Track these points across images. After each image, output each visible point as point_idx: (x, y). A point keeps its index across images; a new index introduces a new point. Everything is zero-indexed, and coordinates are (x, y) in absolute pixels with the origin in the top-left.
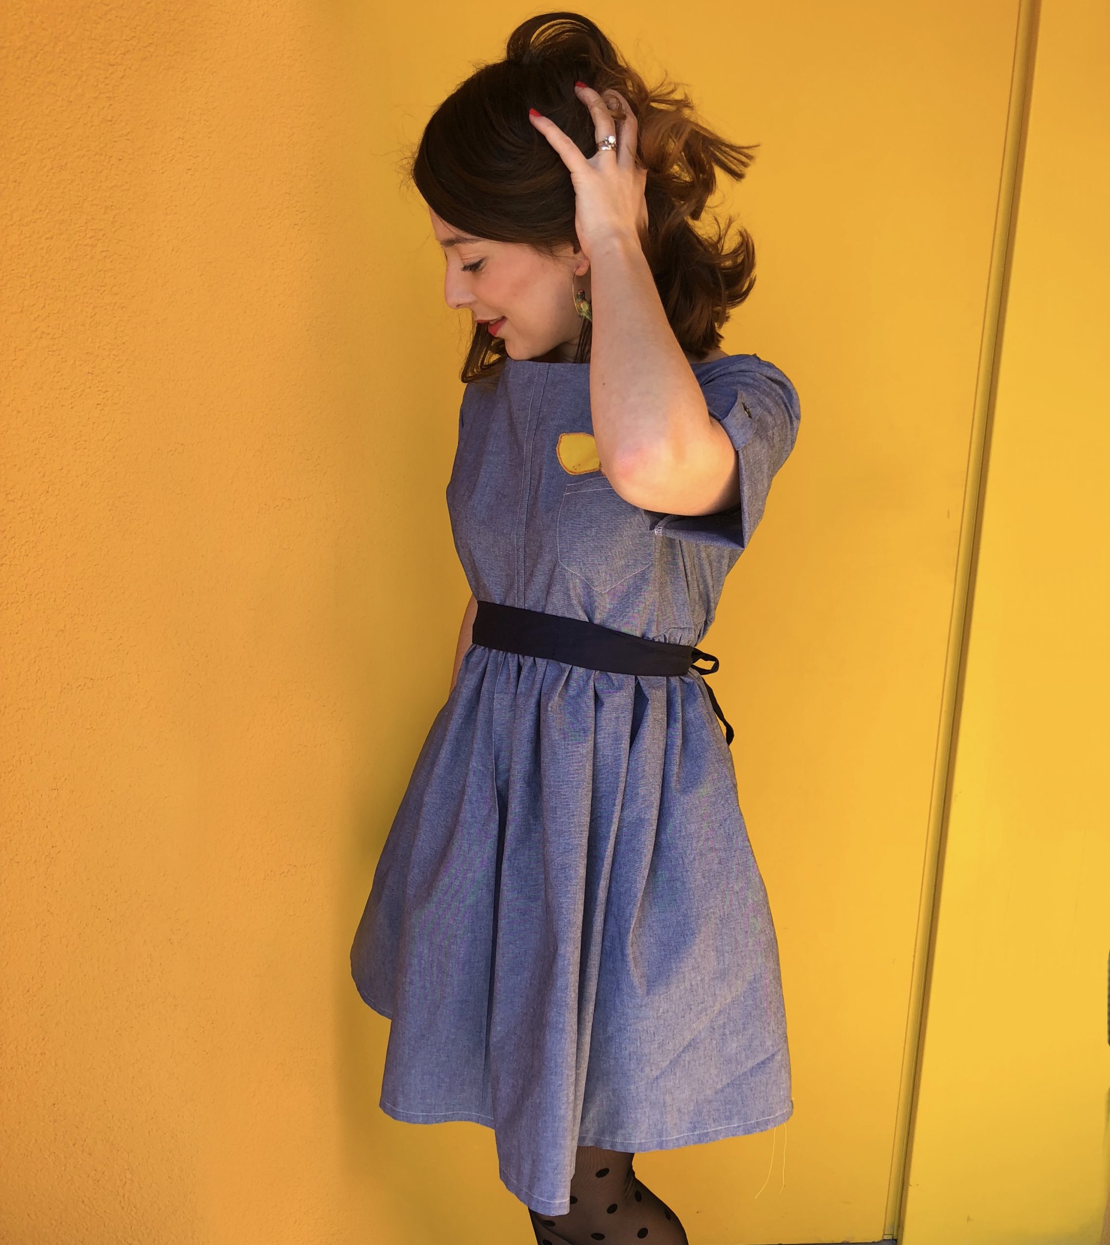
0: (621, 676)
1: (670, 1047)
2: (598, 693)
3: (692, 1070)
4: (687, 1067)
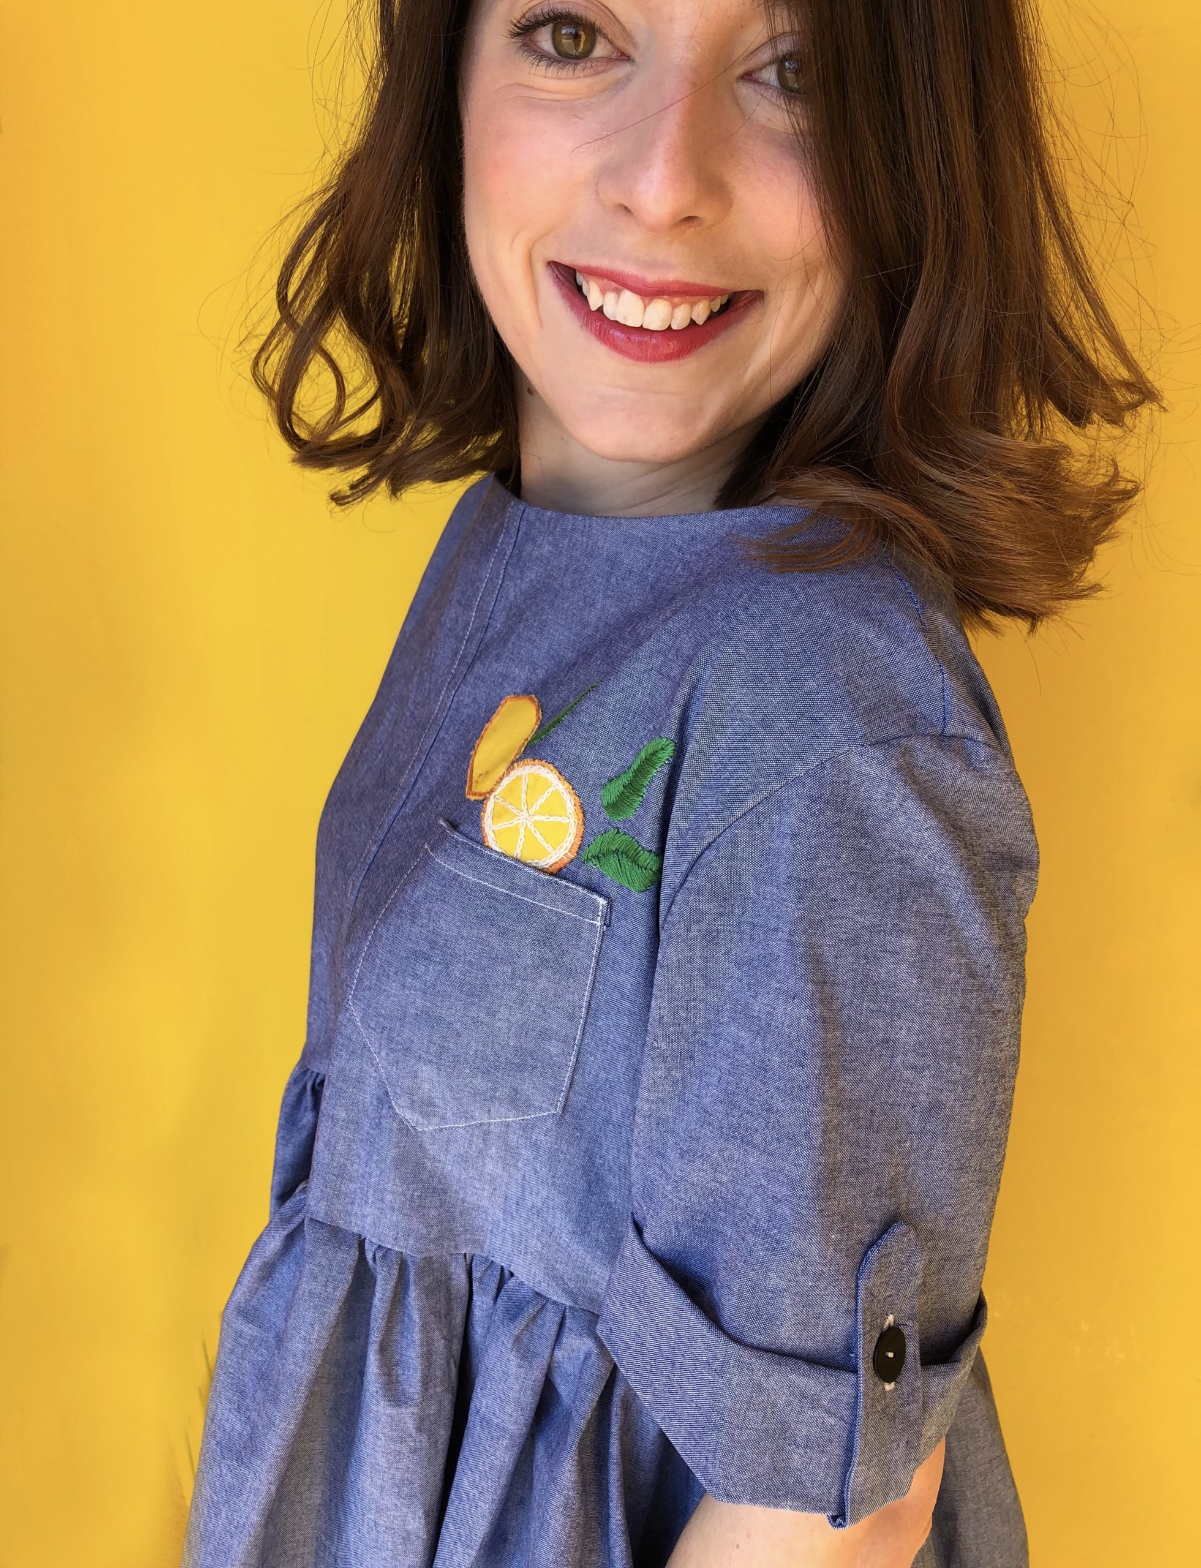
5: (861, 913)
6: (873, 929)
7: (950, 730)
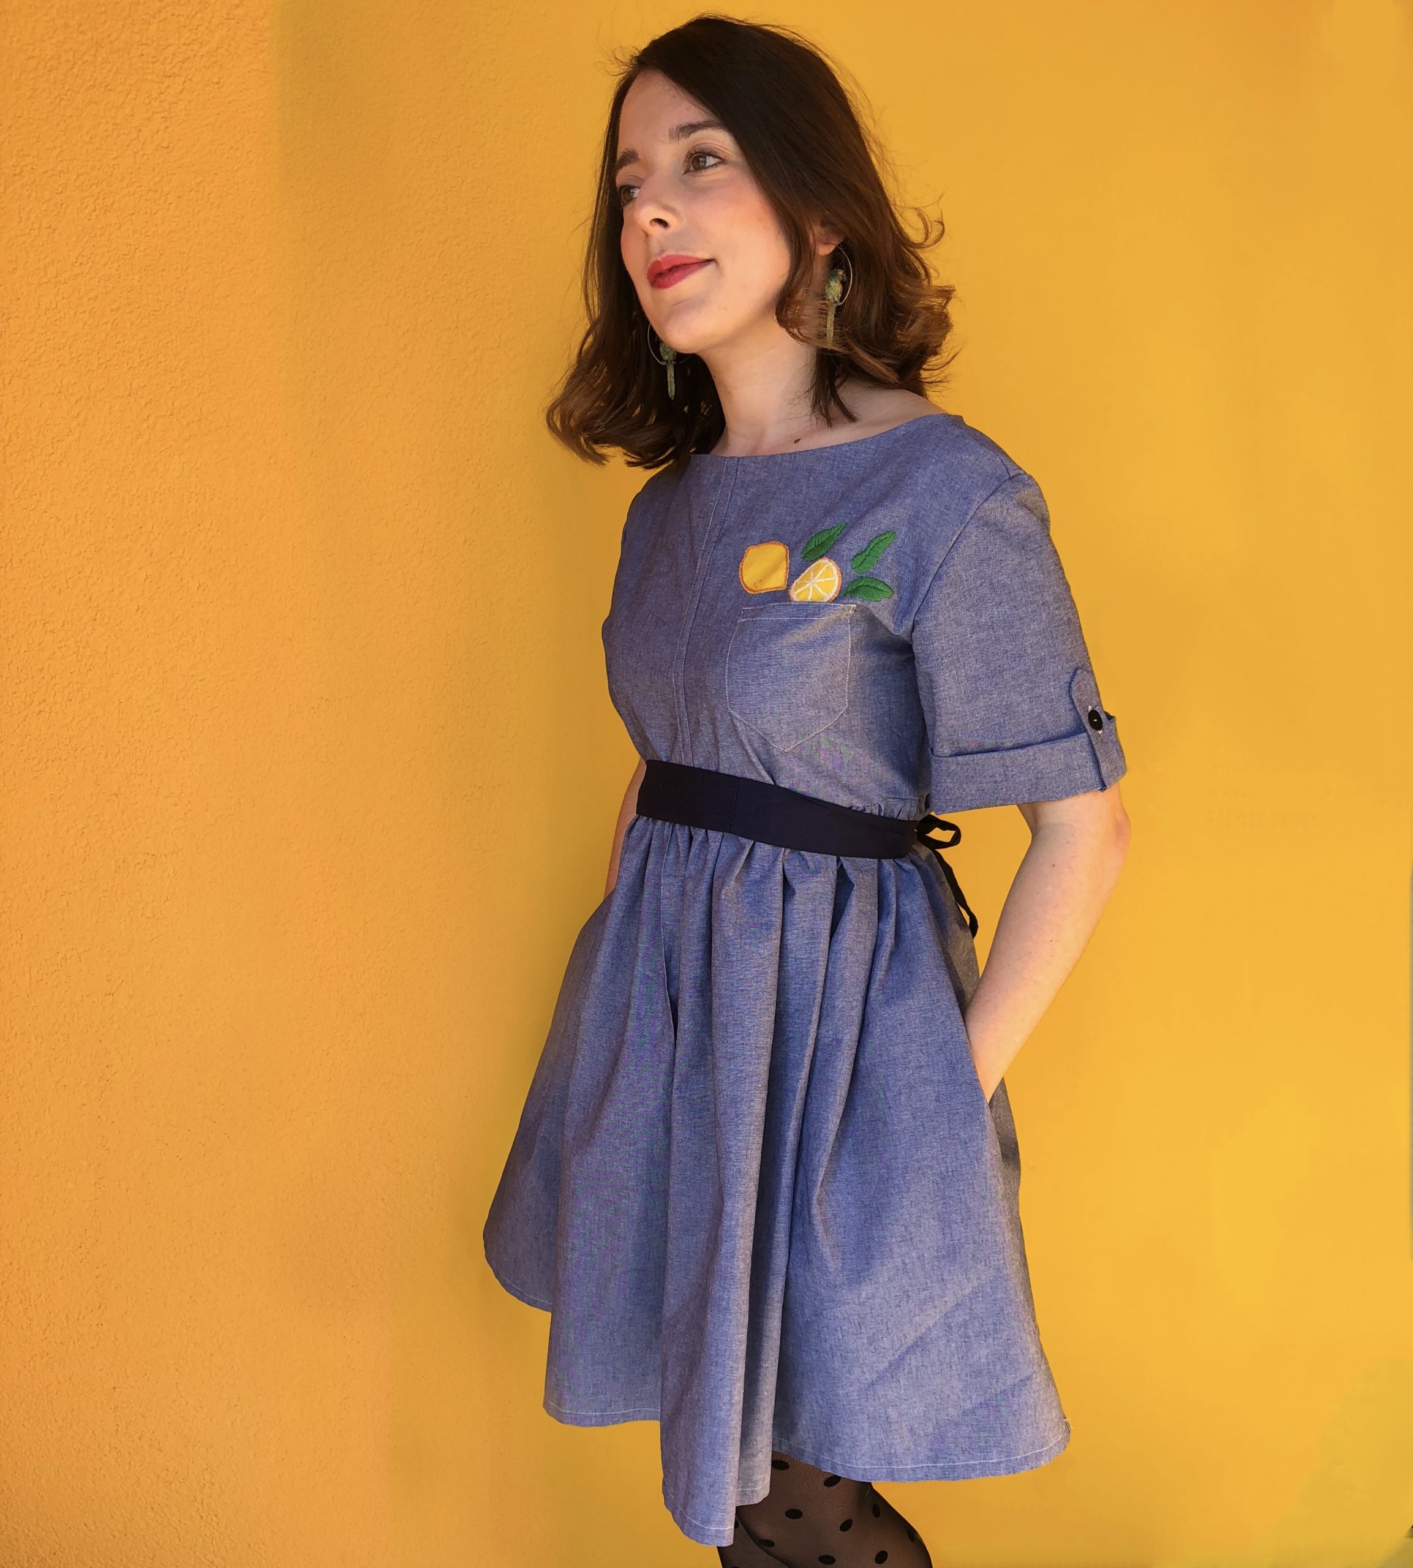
0: (818, 856)
1: (886, 1343)
2: (788, 877)
3: (923, 1379)
4: (914, 1374)
5: (1013, 560)
6: (1020, 564)
7: (1012, 474)
